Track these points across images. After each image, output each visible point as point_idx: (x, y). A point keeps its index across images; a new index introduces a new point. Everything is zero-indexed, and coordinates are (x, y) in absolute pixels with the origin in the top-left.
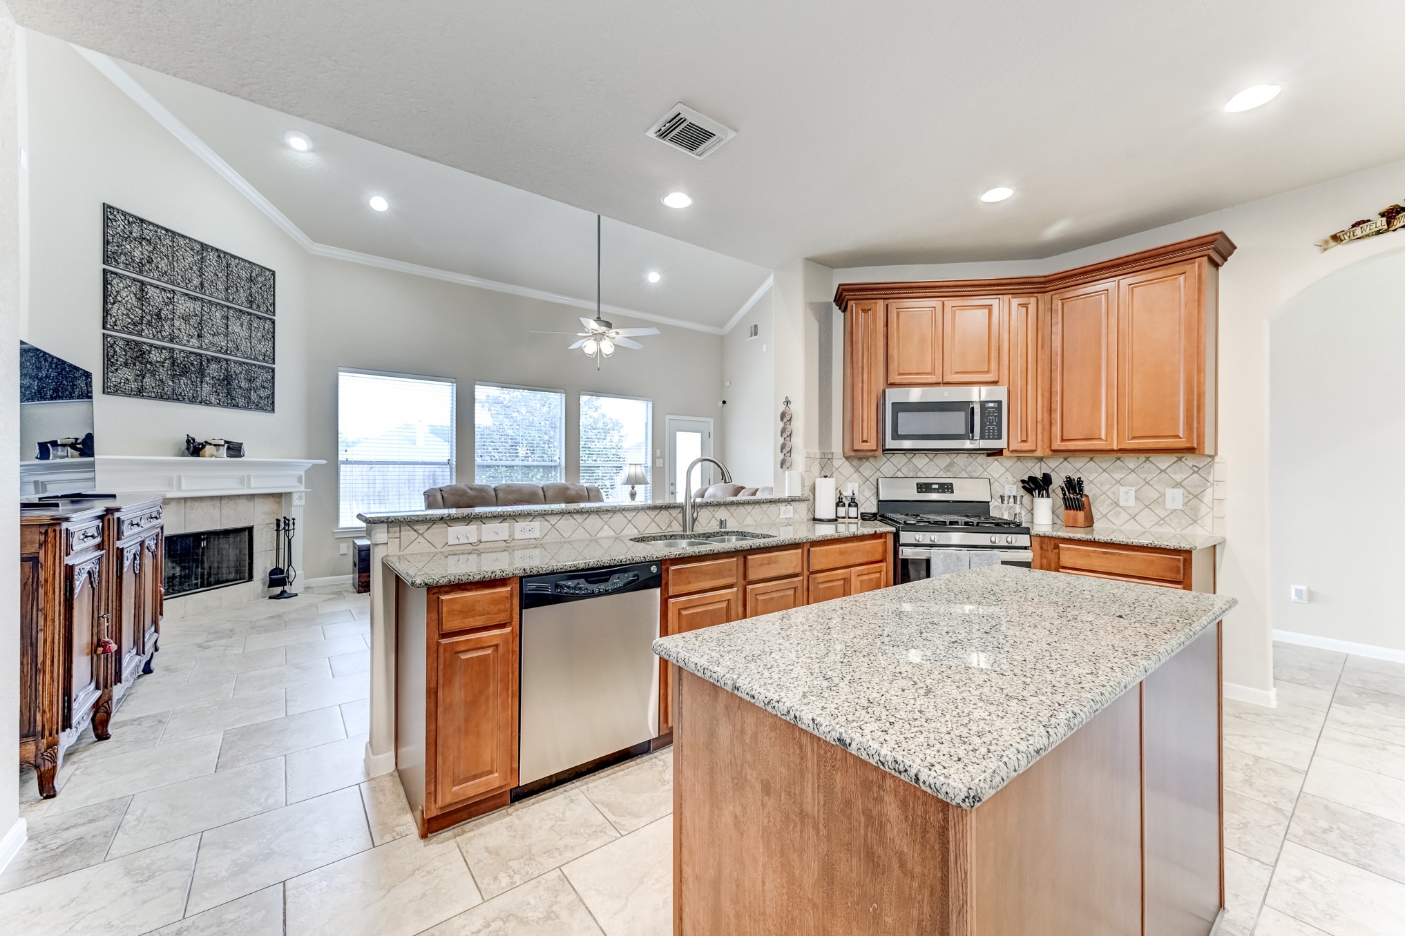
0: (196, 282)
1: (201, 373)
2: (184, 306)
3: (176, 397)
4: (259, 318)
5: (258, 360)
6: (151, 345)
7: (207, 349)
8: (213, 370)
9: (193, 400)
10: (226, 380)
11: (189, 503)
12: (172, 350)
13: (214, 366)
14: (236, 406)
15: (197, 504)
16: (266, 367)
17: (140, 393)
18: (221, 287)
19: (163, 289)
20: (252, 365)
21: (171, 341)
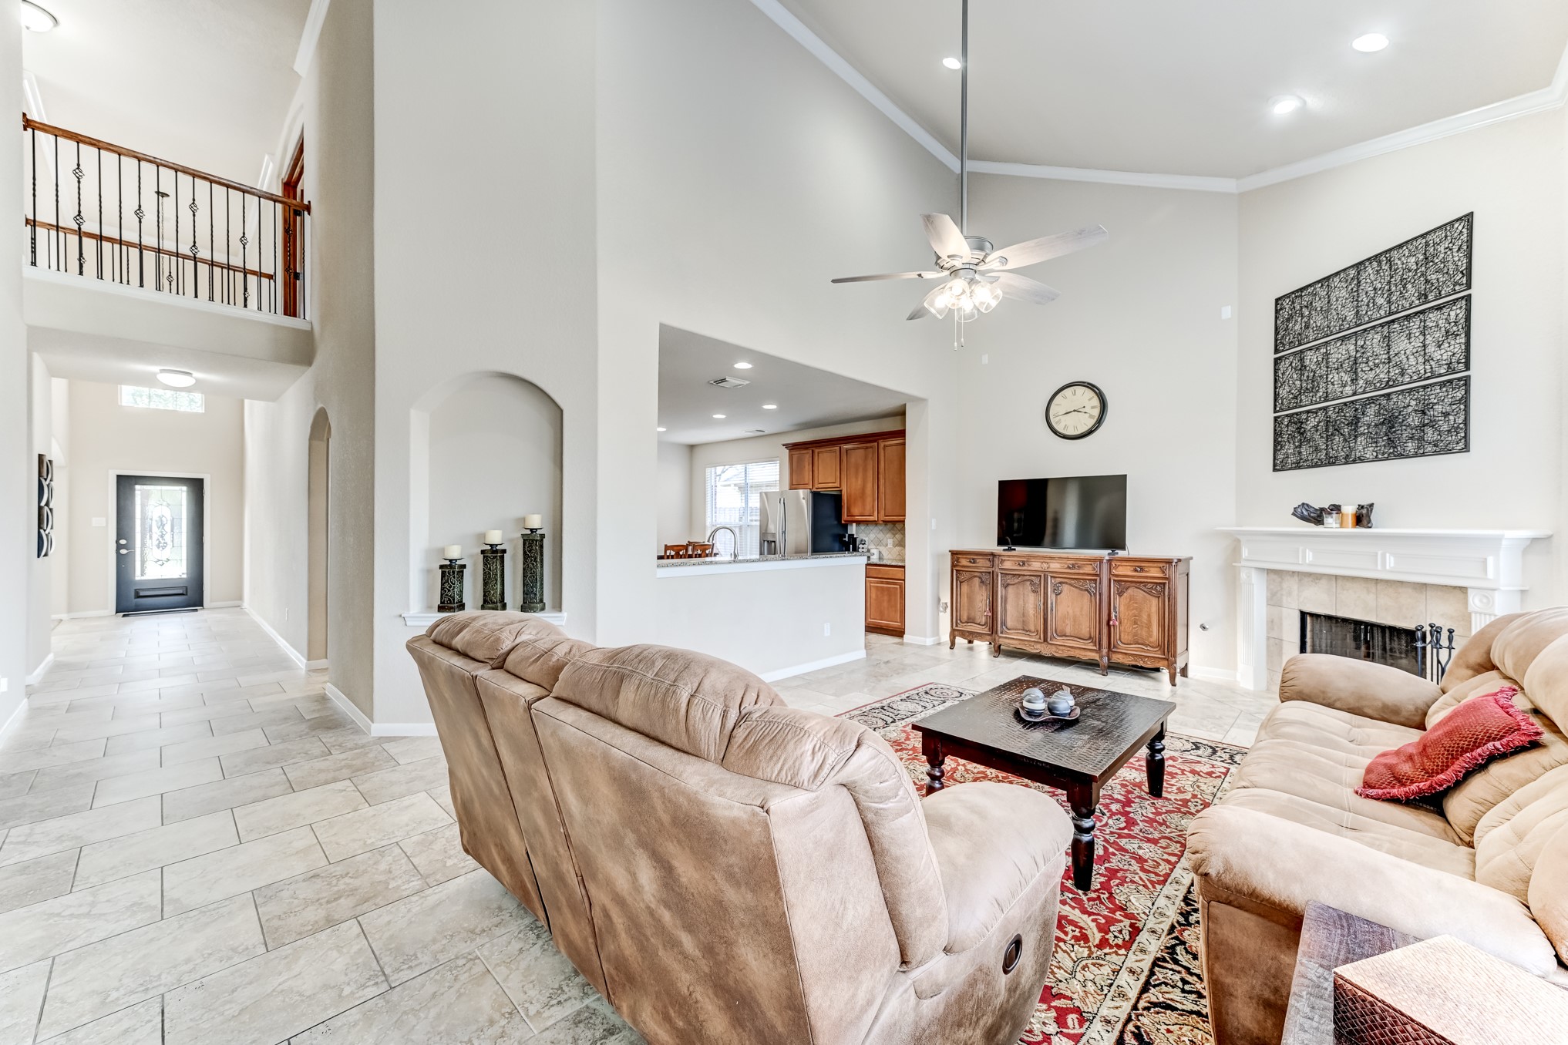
0: (1350, 316)
1: (1355, 422)
2: (1340, 353)
3: (1331, 462)
4: (1439, 308)
5: (1440, 375)
6: (1308, 412)
7: (1364, 392)
8: (1370, 416)
9: (1348, 460)
10: (1390, 422)
11: (1340, 582)
12: (1325, 409)
13: (1371, 410)
14: (1401, 456)
15: (1348, 585)
16: (1450, 381)
17: (1298, 466)
18: (1380, 301)
19: (1317, 348)
20: (1425, 387)
21: (1326, 400)
